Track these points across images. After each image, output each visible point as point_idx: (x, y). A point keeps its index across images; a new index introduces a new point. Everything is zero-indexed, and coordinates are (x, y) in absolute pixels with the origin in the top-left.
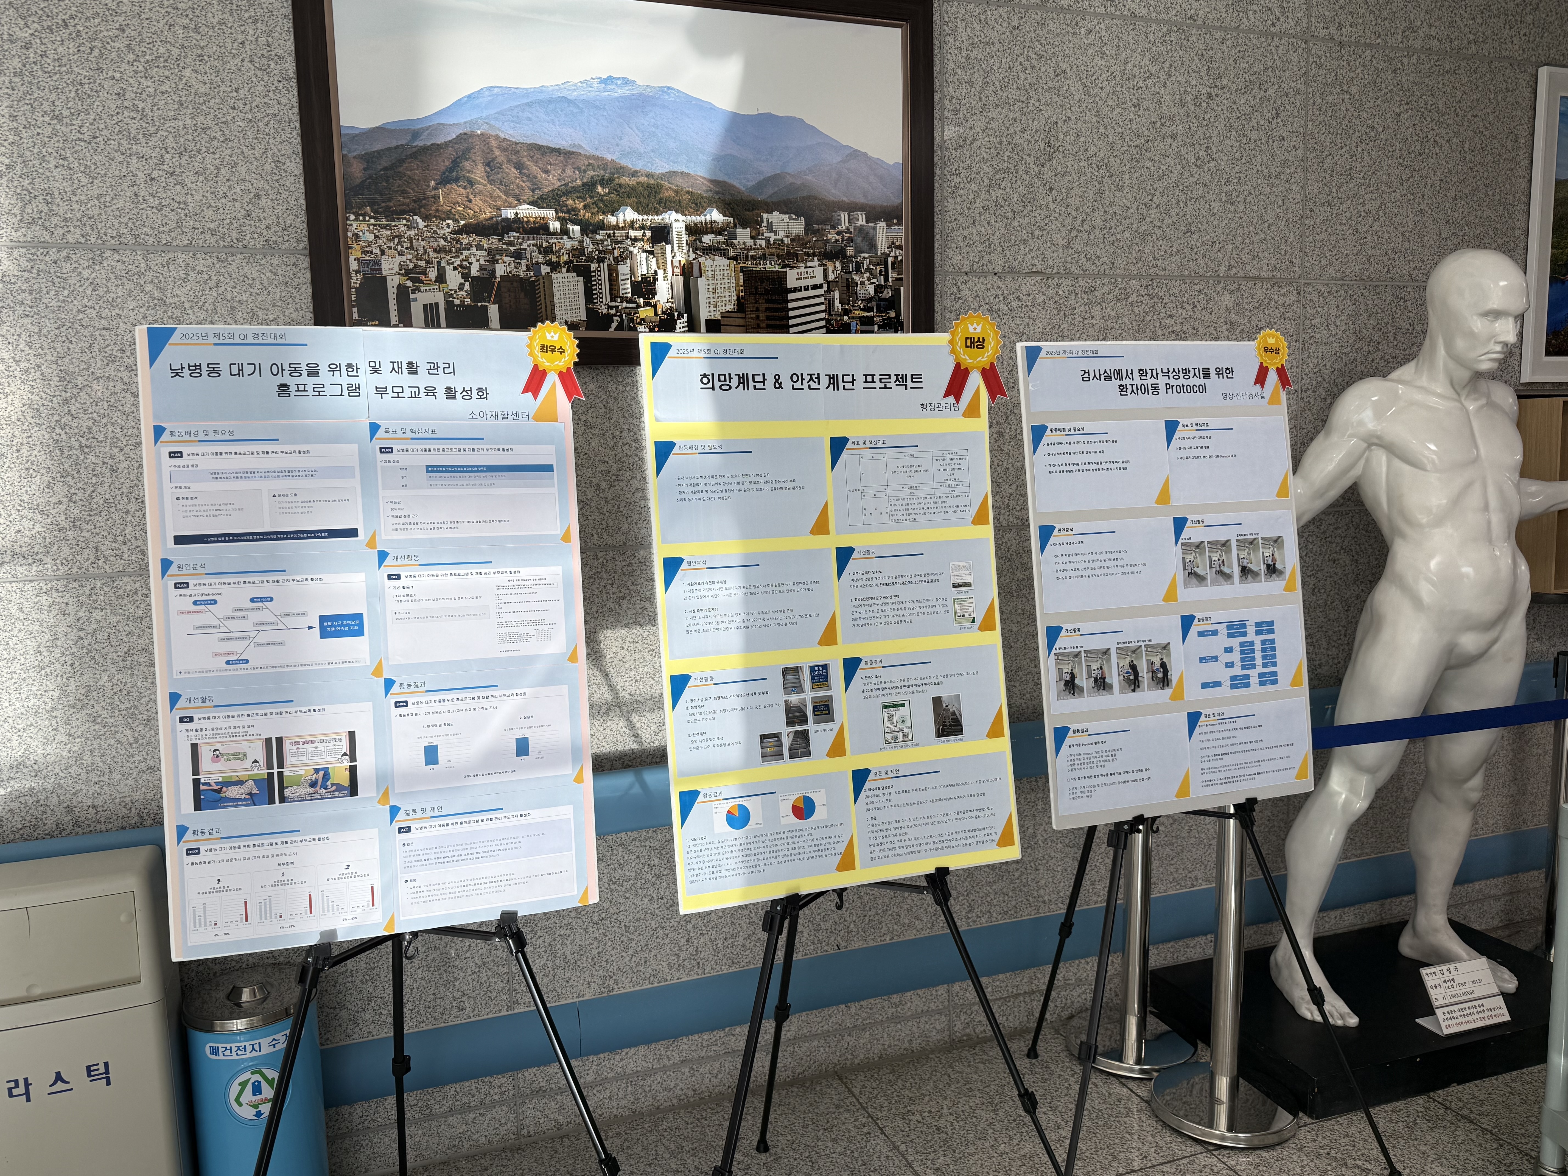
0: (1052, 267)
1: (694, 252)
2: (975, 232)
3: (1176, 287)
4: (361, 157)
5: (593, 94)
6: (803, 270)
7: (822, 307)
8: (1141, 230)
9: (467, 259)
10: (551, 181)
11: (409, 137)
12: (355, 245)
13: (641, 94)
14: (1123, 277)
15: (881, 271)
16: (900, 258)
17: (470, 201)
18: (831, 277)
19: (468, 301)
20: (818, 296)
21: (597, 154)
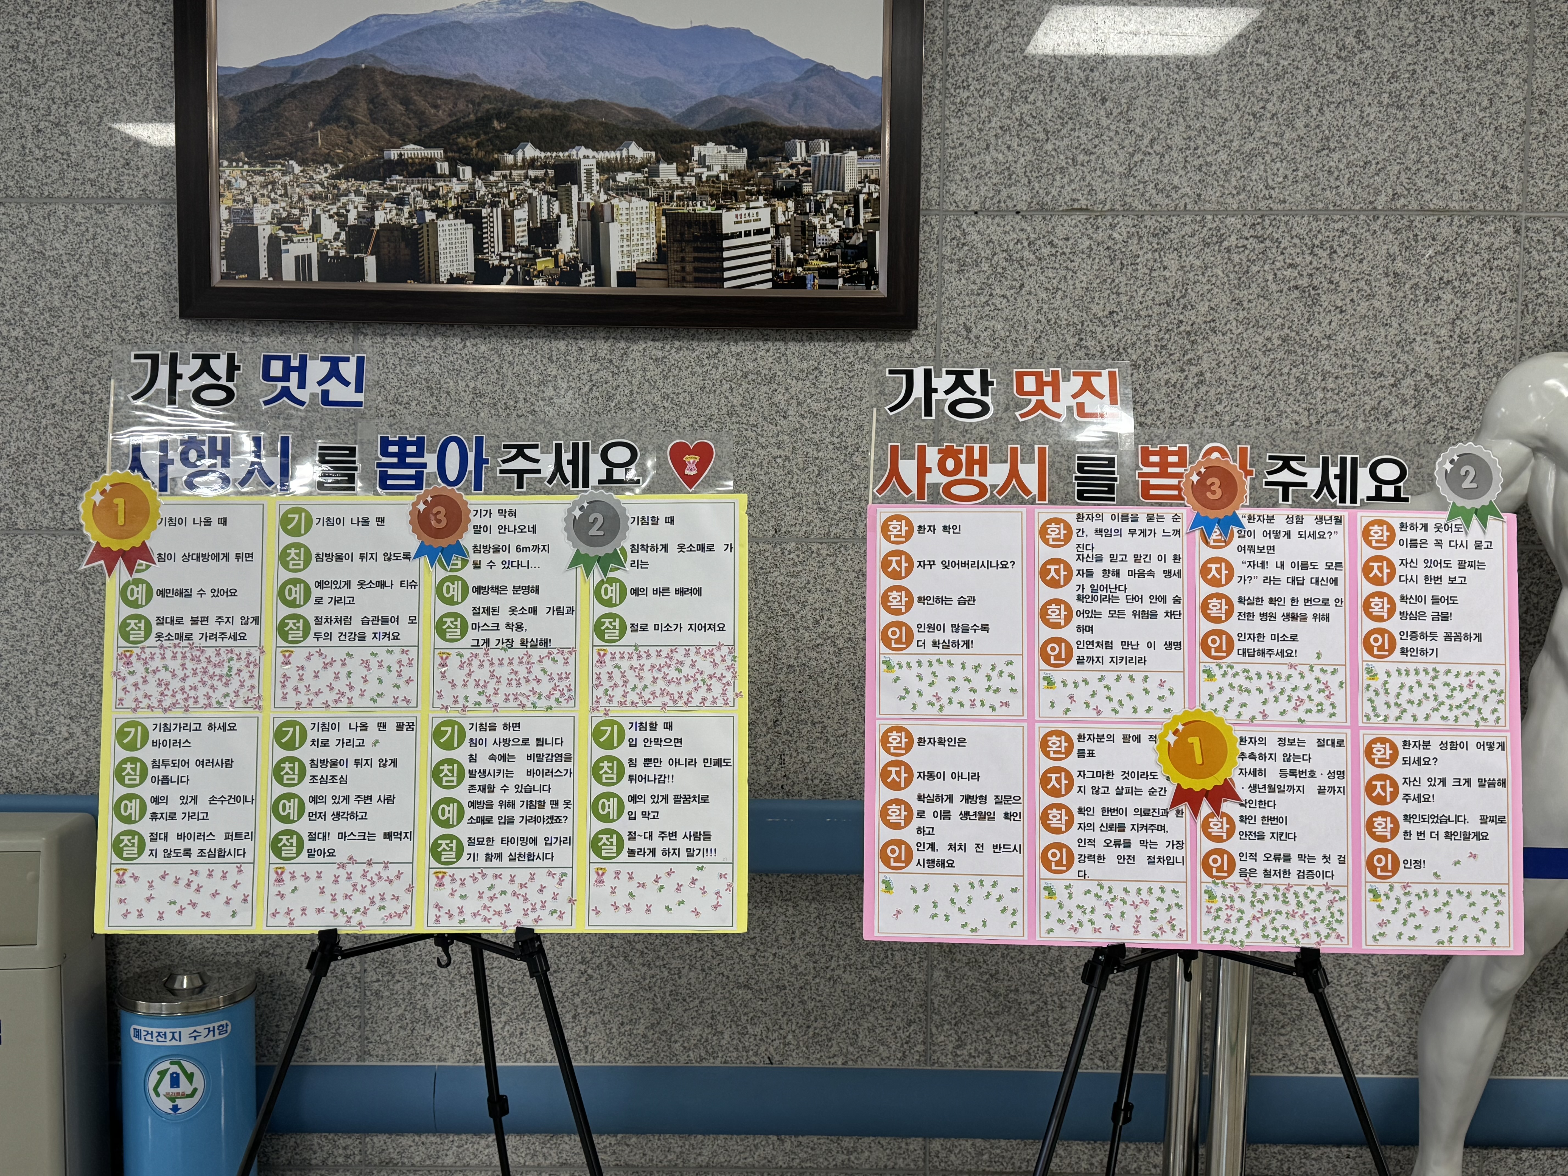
0: (1104, 203)
1: (606, 193)
2: (988, 159)
3: (1301, 225)
4: (238, 99)
5: (492, 16)
6: (743, 211)
7: (768, 257)
8: (1247, 148)
9: (344, 206)
10: (441, 116)
11: (288, 75)
12: (227, 193)
13: (548, 13)
14: (1215, 213)
15: (848, 212)
16: (875, 195)
17: (350, 142)
18: (781, 219)
19: (343, 252)
20: (764, 243)
21: (496, 84)
